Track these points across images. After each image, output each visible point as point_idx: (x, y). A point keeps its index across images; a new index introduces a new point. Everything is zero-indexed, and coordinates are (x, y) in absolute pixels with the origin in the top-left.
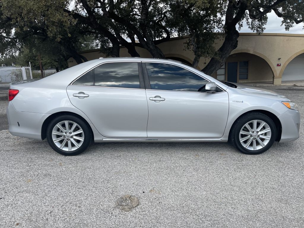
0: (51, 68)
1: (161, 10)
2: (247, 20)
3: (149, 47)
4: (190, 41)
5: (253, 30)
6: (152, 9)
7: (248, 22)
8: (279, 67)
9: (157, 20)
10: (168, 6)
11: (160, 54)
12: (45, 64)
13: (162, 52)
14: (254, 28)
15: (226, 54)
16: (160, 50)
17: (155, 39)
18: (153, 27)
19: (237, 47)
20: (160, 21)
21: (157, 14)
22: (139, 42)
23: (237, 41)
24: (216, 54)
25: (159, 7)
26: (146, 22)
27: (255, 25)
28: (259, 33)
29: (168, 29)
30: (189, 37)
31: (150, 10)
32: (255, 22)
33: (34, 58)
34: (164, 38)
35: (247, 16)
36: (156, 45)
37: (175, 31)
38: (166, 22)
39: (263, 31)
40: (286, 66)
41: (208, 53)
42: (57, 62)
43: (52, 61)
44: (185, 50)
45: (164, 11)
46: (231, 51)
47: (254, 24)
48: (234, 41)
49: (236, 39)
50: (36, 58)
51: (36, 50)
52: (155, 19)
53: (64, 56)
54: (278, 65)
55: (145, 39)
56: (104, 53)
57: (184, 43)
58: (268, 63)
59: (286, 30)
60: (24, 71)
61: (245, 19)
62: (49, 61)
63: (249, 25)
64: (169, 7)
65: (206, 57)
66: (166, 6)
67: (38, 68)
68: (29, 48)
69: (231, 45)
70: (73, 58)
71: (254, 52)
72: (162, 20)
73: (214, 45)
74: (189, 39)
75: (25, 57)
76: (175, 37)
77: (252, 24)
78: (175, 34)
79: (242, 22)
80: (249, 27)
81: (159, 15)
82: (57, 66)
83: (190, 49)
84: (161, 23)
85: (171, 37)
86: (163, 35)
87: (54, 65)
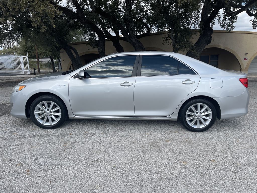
0: (46, 57)
1: (143, 8)
2: (219, 19)
3: (132, 41)
4: (169, 36)
5: (223, 28)
6: (134, 8)
7: (220, 21)
8: (246, 61)
9: (139, 17)
10: (149, 4)
11: (141, 47)
12: (41, 54)
13: (143, 45)
14: (224, 26)
15: (201, 48)
16: (141, 43)
17: (137, 34)
18: (136, 23)
19: (211, 42)
20: (142, 18)
21: (139, 12)
22: (123, 36)
23: (211, 37)
24: (192, 48)
25: (141, 5)
26: (129, 18)
27: (226, 24)
28: (229, 31)
29: (148, 25)
30: (168, 33)
31: (133, 8)
32: (225, 21)
33: (31, 48)
34: (145, 33)
35: (219, 15)
36: (138, 39)
37: (154, 27)
38: (147, 19)
39: (232, 28)
40: (252, 60)
41: (185, 48)
42: (51, 52)
43: (46, 51)
44: (164, 44)
45: (145, 10)
46: (205, 46)
47: (224, 22)
48: (208, 37)
49: (210, 35)
50: (33, 49)
51: (32, 41)
52: (137, 16)
53: (56, 47)
54: (245, 59)
55: (128, 33)
56: (91, 45)
57: (163, 38)
58: (237, 57)
59: (253, 29)
60: (21, 59)
61: (217, 18)
62: (44, 51)
63: (220, 23)
64: (150, 6)
65: (184, 51)
66: (147, 5)
67: (35, 57)
68: (25, 39)
69: (206, 40)
70: (64, 49)
71: (224, 47)
72: (143, 17)
73: (191, 40)
74: (168, 34)
75: (23, 47)
76: (155, 32)
77: (222, 22)
78: (155, 30)
79: (215, 21)
80: (220, 25)
81: (140, 13)
82: (51, 56)
83: (168, 44)
84: (142, 20)
85: (151, 33)
86: (144, 31)
87: (48, 55)
